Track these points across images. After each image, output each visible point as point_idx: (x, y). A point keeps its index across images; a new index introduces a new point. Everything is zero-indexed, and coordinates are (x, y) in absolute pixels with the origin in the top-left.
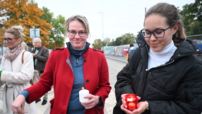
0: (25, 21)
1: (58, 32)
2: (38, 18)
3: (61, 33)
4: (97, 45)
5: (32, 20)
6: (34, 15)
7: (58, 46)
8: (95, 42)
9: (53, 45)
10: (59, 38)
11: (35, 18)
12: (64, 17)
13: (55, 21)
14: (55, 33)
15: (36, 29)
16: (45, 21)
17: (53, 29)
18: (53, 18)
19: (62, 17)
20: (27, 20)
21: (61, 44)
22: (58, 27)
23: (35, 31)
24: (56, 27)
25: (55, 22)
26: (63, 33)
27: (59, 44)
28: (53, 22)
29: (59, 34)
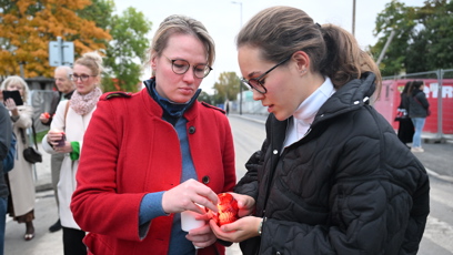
0: (42, 22)
1: (124, 51)
2: (76, 15)
3: (134, 53)
4: (225, 87)
5: (60, 21)
6: (65, 6)
7: (124, 87)
8: (221, 79)
9: (113, 84)
10: (127, 66)
11: (68, 14)
12: (141, 14)
13: (119, 22)
14: (119, 55)
15: (66, 44)
16: (93, 24)
17: (113, 43)
18: (113, 14)
19: (137, 11)
20: (46, 18)
21: (132, 84)
22: (124, 39)
23: (62, 48)
24: (121, 37)
25: (118, 26)
26: (138, 54)
27: (127, 83)
28: (113, 26)
29: (127, 58)
